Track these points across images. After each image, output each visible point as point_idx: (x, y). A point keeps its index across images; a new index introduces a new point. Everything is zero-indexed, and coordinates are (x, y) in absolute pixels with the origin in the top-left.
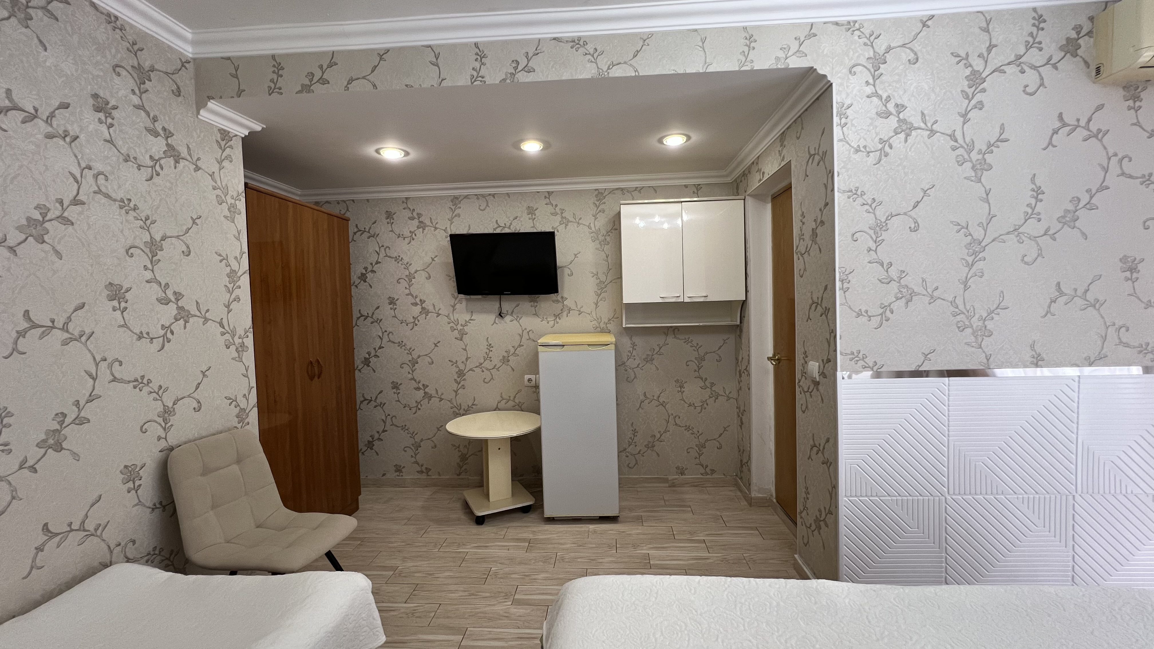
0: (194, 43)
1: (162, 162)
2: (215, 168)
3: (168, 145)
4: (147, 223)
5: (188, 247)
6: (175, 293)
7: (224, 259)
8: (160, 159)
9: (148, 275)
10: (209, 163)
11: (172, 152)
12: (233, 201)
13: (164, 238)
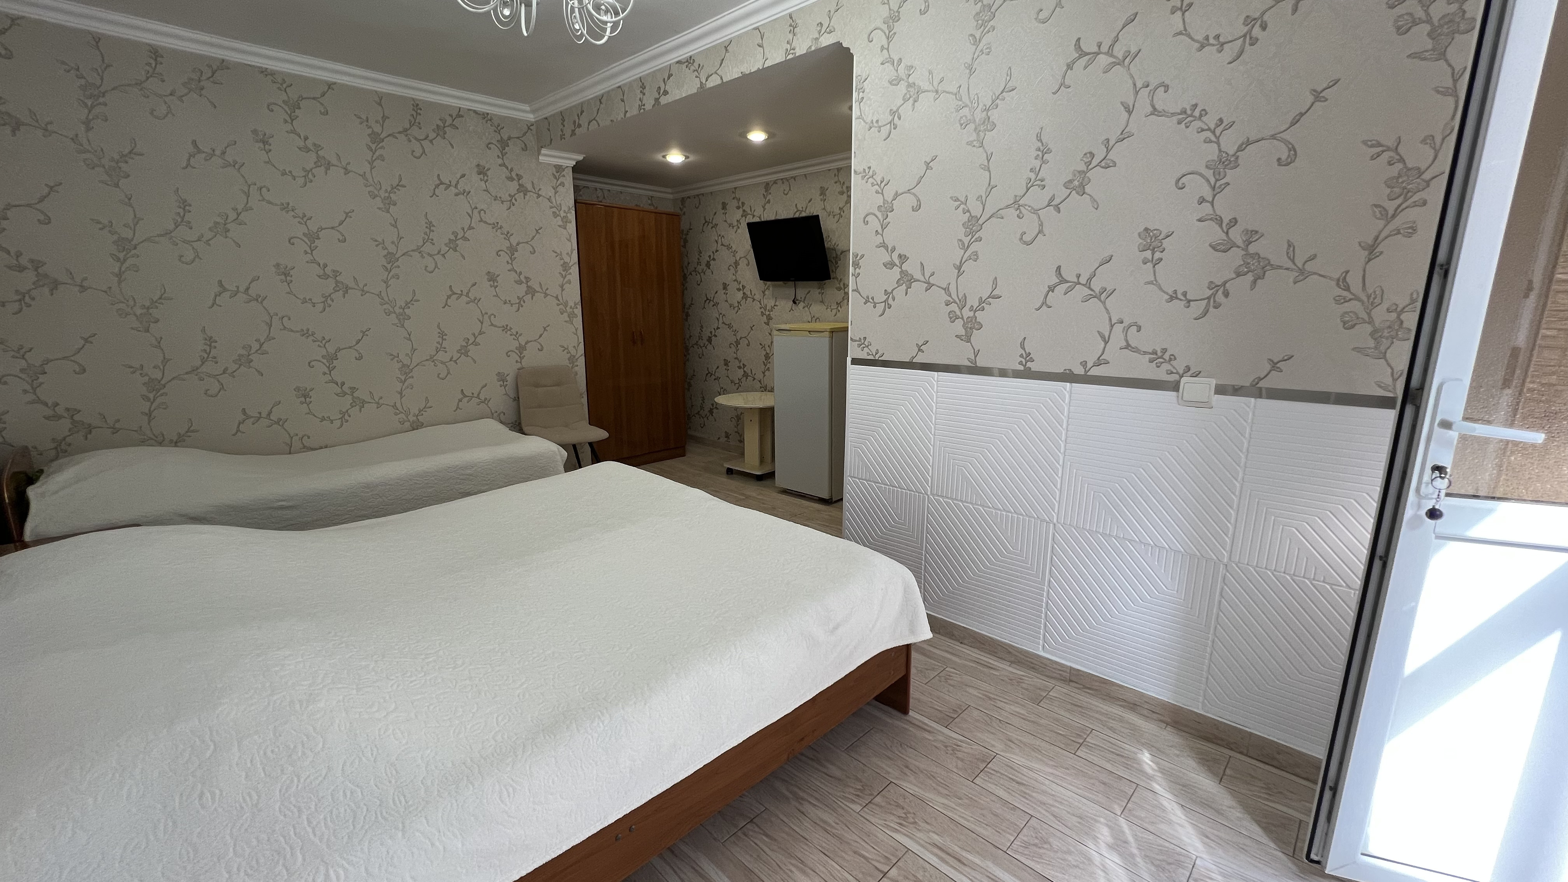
0: (533, 112)
1: (516, 196)
2: (551, 193)
3: (519, 185)
4: (508, 235)
5: (533, 248)
6: (526, 278)
7: (559, 255)
8: (515, 195)
9: (510, 267)
10: (547, 190)
11: (522, 189)
12: (565, 214)
13: (518, 244)
